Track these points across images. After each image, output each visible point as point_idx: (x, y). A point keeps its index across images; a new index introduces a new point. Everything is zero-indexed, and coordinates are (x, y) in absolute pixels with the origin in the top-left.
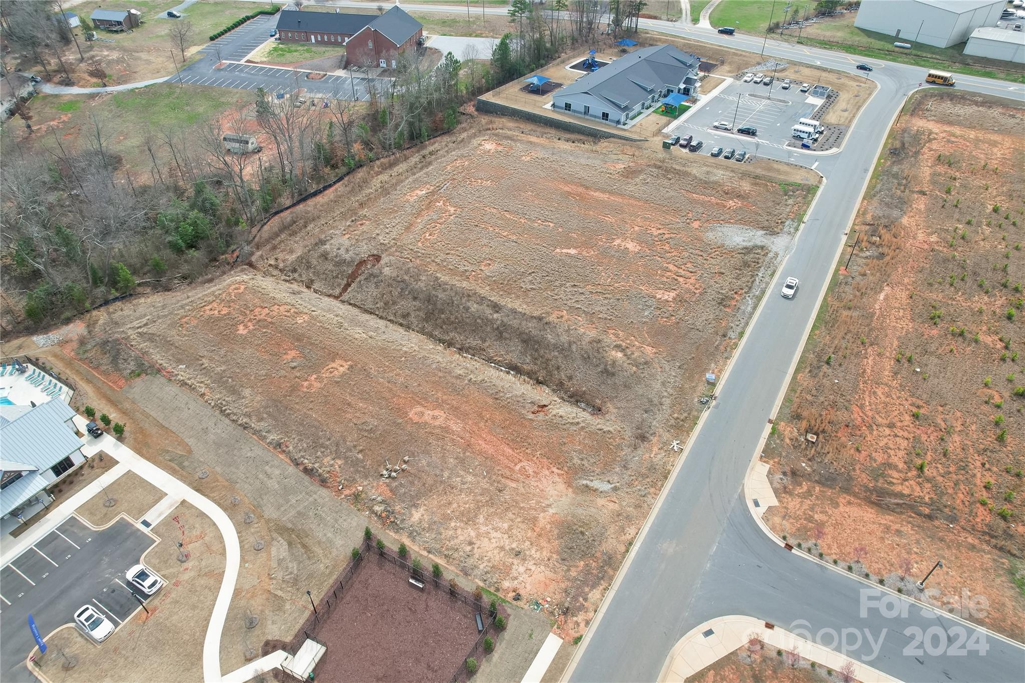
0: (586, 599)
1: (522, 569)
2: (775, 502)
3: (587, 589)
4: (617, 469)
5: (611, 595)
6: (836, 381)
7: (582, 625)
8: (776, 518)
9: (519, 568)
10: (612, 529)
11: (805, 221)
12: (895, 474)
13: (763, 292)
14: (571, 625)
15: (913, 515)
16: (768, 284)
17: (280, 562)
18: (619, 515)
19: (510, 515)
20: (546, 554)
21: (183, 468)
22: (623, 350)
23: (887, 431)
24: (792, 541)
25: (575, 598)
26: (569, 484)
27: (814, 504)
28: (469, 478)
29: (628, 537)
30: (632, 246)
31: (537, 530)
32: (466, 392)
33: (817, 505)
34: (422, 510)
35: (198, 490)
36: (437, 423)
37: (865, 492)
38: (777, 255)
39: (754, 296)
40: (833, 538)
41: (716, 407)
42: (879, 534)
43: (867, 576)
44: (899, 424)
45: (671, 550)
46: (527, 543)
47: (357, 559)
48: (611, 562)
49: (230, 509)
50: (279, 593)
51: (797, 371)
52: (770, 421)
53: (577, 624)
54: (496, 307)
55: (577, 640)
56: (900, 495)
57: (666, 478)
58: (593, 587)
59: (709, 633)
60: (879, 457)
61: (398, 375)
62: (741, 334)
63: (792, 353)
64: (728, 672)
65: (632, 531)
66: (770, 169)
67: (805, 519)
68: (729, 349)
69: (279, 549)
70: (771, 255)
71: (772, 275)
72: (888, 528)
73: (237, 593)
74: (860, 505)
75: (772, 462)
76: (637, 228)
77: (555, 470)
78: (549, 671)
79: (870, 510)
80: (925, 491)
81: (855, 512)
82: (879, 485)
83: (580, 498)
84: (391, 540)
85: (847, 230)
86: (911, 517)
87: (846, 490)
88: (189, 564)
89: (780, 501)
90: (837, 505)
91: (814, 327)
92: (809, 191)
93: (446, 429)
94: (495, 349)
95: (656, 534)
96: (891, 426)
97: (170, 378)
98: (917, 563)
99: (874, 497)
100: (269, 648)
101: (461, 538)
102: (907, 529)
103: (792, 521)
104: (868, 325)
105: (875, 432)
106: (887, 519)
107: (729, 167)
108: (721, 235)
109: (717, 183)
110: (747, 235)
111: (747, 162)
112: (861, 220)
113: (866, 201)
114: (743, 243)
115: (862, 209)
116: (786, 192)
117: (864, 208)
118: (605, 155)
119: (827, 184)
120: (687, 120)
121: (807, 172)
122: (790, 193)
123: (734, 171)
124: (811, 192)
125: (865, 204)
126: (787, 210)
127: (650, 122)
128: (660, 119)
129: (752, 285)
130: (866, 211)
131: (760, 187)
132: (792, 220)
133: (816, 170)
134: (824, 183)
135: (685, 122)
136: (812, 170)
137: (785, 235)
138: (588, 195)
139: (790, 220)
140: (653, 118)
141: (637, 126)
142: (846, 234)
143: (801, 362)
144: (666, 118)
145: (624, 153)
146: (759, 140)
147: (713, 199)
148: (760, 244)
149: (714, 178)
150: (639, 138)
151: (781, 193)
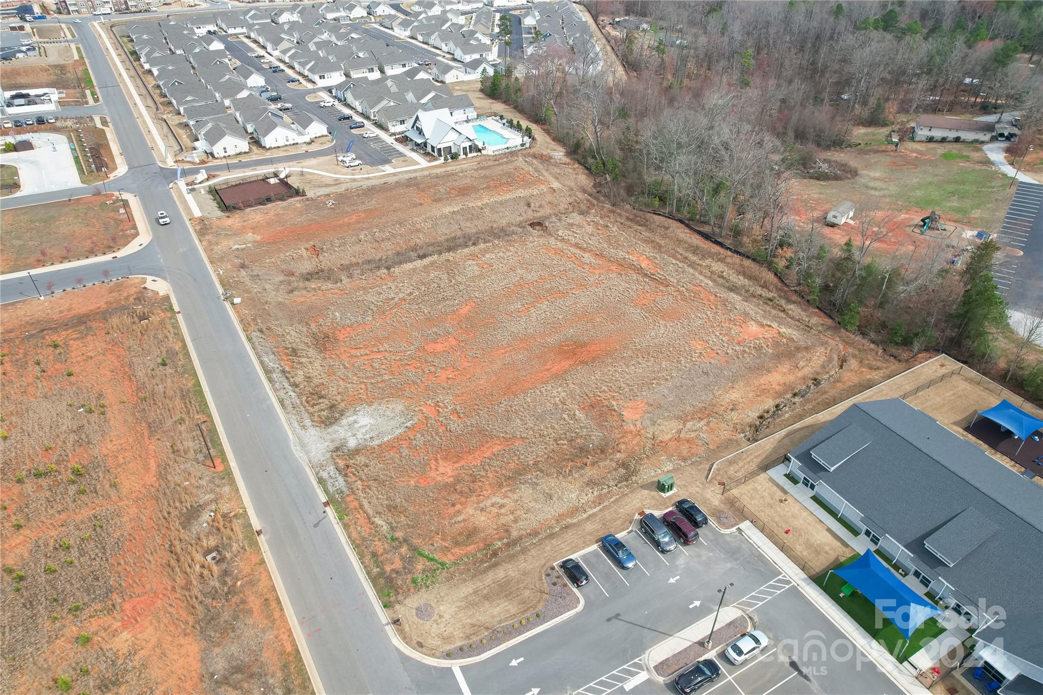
0: (200, 225)
1: (237, 220)
2: (144, 286)
3: (203, 227)
4: (239, 254)
5: (191, 231)
6: (148, 358)
8: (138, 281)
10: (214, 240)
11: (328, 509)
12: (74, 336)
13: (270, 380)
14: (197, 220)
16: (276, 390)
17: (322, 182)
18: (217, 244)
19: (264, 224)
20: (233, 226)
21: (407, 172)
23: (90, 354)
24: (123, 279)
25: (204, 224)
26: (255, 241)
27: (120, 296)
28: (299, 220)
29: (204, 242)
31: (247, 228)
33: (118, 297)
34: (300, 207)
35: (388, 174)
37: (91, 318)
38: (304, 427)
39: (274, 371)
41: (219, 298)
42: (73, 305)
44: (81, 363)
45: (180, 250)
46: (245, 224)
48: (202, 235)
49: (366, 178)
50: (308, 180)
51: (184, 347)
52: (178, 313)
53: (195, 221)
54: (423, 257)
55: (190, 220)
56: (66, 329)
57: (210, 261)
58: (201, 228)
60: (89, 338)
62: (250, 339)
63: (199, 355)
65: (205, 244)
66: (500, 592)
67: (120, 290)
68: (247, 325)
69: (328, 182)
70: (308, 422)
71: (282, 402)
72: (69, 311)
73: (320, 175)
74: (92, 311)
75: (160, 297)
77: (269, 241)
79: (84, 312)
80: (49, 340)
81: (92, 307)
82: (83, 326)
83: (243, 241)
84: (296, 199)
85: (262, 540)
86: (55, 324)
87: (103, 312)
88: (349, 171)
89: (141, 288)
90: (107, 303)
91: (198, 384)
96: (88, 358)
98: (48, 306)
99: (83, 319)
100: (288, 177)
101: (272, 212)
102: (56, 316)
103: (128, 285)
105: (99, 349)
106: (70, 314)
107: (552, 536)
108: (388, 413)
109: (508, 485)
110: (364, 430)
111: (549, 571)
112: (263, 584)
113: (289, 649)
114: (351, 419)
115: (277, 615)
116: (414, 549)
117: (278, 622)
118: (684, 418)
119: (383, 630)
120: (809, 604)
121: (447, 639)
122: (404, 550)
123: (535, 533)
124: (382, 581)
125: (284, 637)
126: (365, 503)
127: (798, 523)
128: (817, 550)
129: (287, 378)
130: (269, 616)
131: (460, 534)
132: (342, 492)
133: (445, 663)
134: (390, 630)
135: (795, 592)
136: (449, 655)
137: (322, 458)
138: (568, 358)
139: (345, 489)
140: (822, 537)
141: (779, 494)
142: (259, 533)
143: (187, 355)
144: (819, 564)
145: (678, 439)
146: (643, 677)
147: (474, 460)
148: (335, 427)
149: (525, 492)
150: (718, 470)
151: (416, 540)
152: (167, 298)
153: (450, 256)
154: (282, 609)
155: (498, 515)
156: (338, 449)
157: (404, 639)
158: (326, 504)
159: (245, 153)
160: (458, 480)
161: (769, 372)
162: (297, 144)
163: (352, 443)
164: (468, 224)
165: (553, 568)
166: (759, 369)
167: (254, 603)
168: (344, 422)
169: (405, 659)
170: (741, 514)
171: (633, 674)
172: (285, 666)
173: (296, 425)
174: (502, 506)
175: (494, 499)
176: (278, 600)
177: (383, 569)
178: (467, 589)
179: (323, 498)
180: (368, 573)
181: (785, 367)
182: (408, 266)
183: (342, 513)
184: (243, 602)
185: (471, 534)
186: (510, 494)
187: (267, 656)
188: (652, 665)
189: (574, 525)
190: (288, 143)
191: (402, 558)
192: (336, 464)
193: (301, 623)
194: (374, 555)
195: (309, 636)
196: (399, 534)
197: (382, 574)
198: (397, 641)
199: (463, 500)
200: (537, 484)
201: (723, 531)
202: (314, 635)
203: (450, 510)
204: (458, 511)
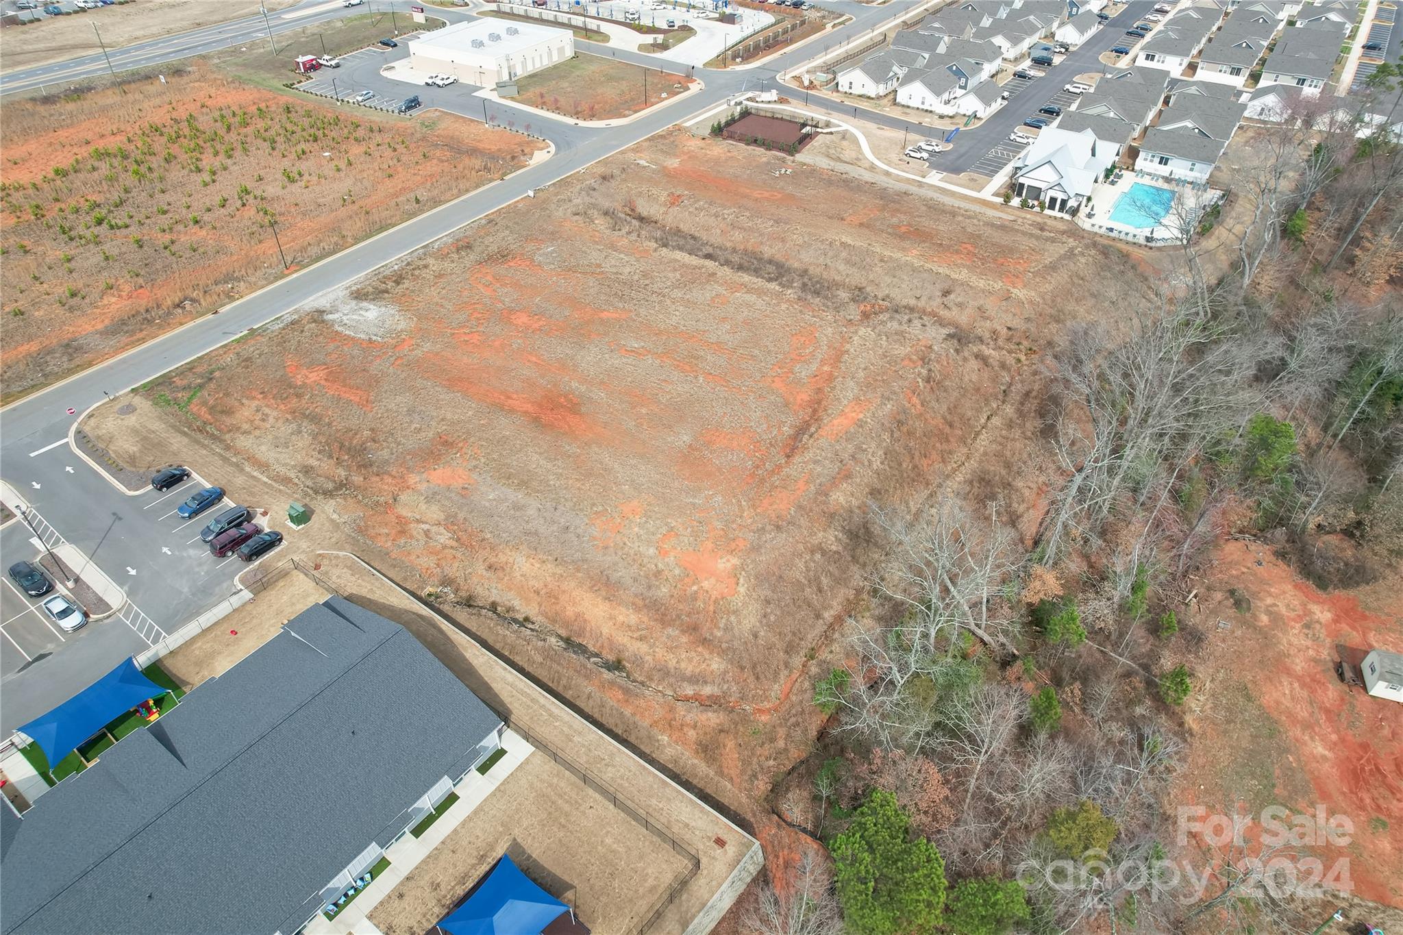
11: (245, 332)
38: (348, 288)
39: (428, 248)
52: (503, 179)
57: (600, 161)
66: (153, 444)
68: (496, 213)
70: (356, 287)
75: (522, 164)
85: (208, 317)
108: (389, 323)
109: (294, 417)
110: (355, 317)
113: (95, 362)
114: (372, 307)
115: (128, 347)
116: (201, 386)
117: (120, 350)
118: (449, 522)
122: (199, 382)
123: (228, 448)
124: (160, 380)
125: (105, 357)
128: (202, 663)
130: (126, 344)
131: (223, 406)
132: (265, 331)
133: (71, 433)
135: (140, 649)
136: (79, 432)
144: (179, 668)
145: (403, 523)
147: (333, 390)
148: (354, 303)
150: (337, 557)
151: (212, 385)
154: (134, 347)
155: (251, 421)
156: (321, 312)
157: (98, 407)
158: (250, 329)
159: (869, 98)
160: (300, 388)
161: (607, 599)
162: (931, 112)
163: (332, 316)
164: (842, 267)
165: (178, 467)
166: (606, 586)
167: (139, 334)
168: (365, 304)
172: (79, 365)
173: (351, 284)
174: (262, 420)
175: (273, 414)
177: (173, 376)
178: (157, 425)
180: (169, 371)
181: (631, 617)
182: (679, 255)
184: (141, 330)
185: (224, 412)
186: (280, 420)
187: (89, 356)
189: (240, 469)
190: (921, 107)
191: (188, 383)
192: (302, 317)
194: (190, 368)
195: (109, 366)
196: (217, 374)
197: (169, 378)
199: (269, 396)
200: (298, 433)
201: (236, 579)
203: (254, 393)
204: (254, 398)
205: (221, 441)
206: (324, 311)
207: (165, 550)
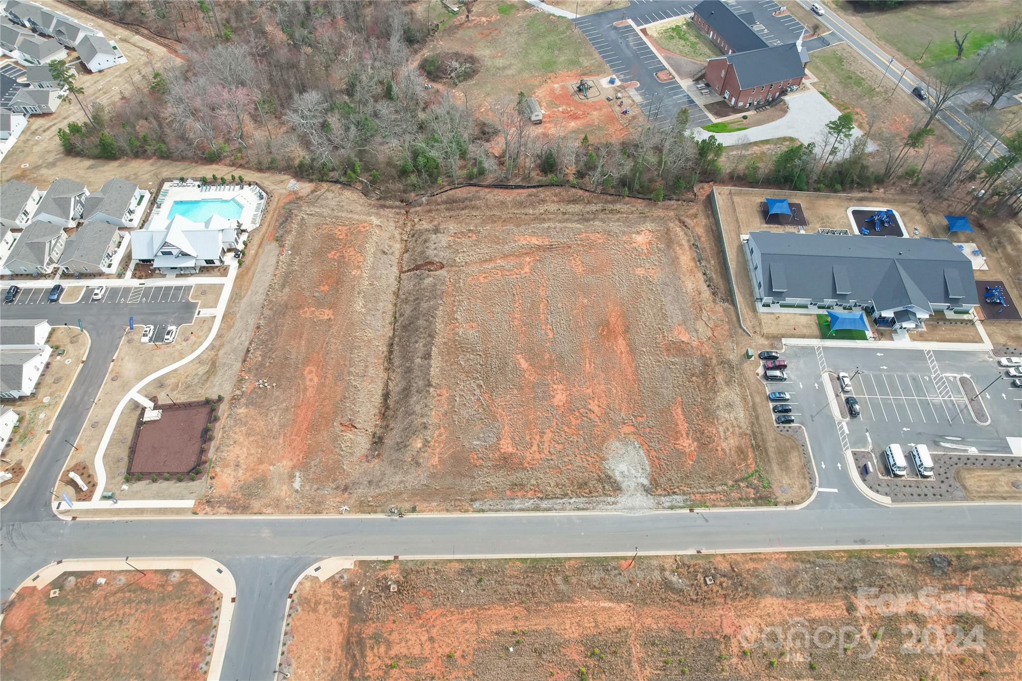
0: (219, 507)
1: (229, 472)
2: (323, 579)
3: (225, 505)
4: (315, 486)
5: (226, 517)
6: (462, 591)
7: (204, 512)
8: (309, 583)
9: (229, 470)
10: (266, 501)
11: (695, 511)
12: (382, 649)
13: (548, 509)
14: (202, 507)
15: (349, 667)
16: (563, 509)
17: (197, 374)
18: (278, 500)
19: (260, 451)
20: (242, 478)
21: (234, 302)
22: (424, 445)
23: (424, 638)
24: (295, 597)
25: (218, 502)
26: (294, 467)
27: (330, 603)
28: (276, 420)
29: (264, 510)
30: (560, 398)
31: (256, 467)
32: (339, 383)
33: (331, 605)
34: (246, 410)
35: (223, 317)
36: (308, 383)
37: (356, 633)
38: (614, 503)
39: (538, 504)
40: (307, 620)
41: (393, 520)
42: (321, 647)
43: (284, 644)
44: (436, 645)
45: (264, 535)
46: (246, 467)
47: (207, 402)
48: (245, 509)
49: (219, 336)
50: (180, 385)
51: (461, 561)
52: (396, 557)
53: (204, 509)
54: (427, 356)
55: (195, 513)
56: (363, 656)
57: (316, 513)
58: (227, 507)
59: (220, 571)
60: (395, 637)
61: (335, 344)
62: (482, 511)
63: (481, 552)
64: (200, 587)
65: (270, 510)
66: (783, 454)
67: (316, 601)
68: (458, 508)
69: (202, 370)
70: (609, 499)
71: (579, 509)
72: (329, 651)
73: (176, 370)
74: (342, 631)
75: (357, 568)
76: (589, 391)
77: (301, 455)
78: (175, 508)
79: (341, 638)
80: (375, 672)
81: (335, 630)
82: (367, 641)
83: (285, 477)
84: (223, 408)
85: (706, 551)
86: (347, 665)
87: (352, 621)
88: (184, 344)
89: (325, 582)
90: (335, 616)
91: (524, 560)
92: (764, 499)
93: (305, 390)
94: (396, 376)
95: (272, 524)
96: (431, 639)
97: (281, 254)
98: (306, 672)
99: (353, 639)
100: (154, 399)
101: (236, 437)
102: (333, 664)
103: (311, 593)
104: (551, 600)
105: (419, 630)
106: (337, 651)
107: (757, 418)
108: (621, 452)
109: (713, 419)
110: (633, 472)
111: (779, 429)
112: (739, 559)
113: (785, 556)
114: (617, 473)
115: (762, 556)
116: (743, 479)
117: (767, 557)
118: (698, 317)
119: (789, 511)
120: (833, 348)
121: (803, 487)
122: (742, 484)
123: (752, 424)
124: (760, 501)
125: (777, 556)
126: (702, 490)
127: (792, 322)
128: (808, 326)
129: (552, 498)
130: (762, 560)
131: (739, 456)
132: (687, 499)
133: (815, 493)
134: (790, 508)
135: (825, 348)
136: (812, 489)
137: (652, 501)
138: (616, 337)
139: (685, 497)
140: (804, 320)
141: (772, 316)
142: (699, 552)
143: (472, 561)
144: (816, 330)
145: (713, 330)
146: (844, 424)
147: (683, 427)
148: (624, 486)
149: (722, 413)
150: (747, 328)
151: (737, 477)
152: (361, 563)
153: (438, 340)
154: (760, 553)
155: (733, 433)
156: (647, 491)
157: (798, 504)
158: (691, 510)
159: (24, 420)
160: (697, 439)
161: (679, 258)
163: (646, 482)
165: (778, 427)
167: (751, 565)
168: (619, 478)
169: (807, 507)
170: (778, 338)
171: (842, 428)
172: (795, 560)
173: (609, 507)
174: (728, 430)
175: (721, 429)
176: (752, 554)
177: (752, 498)
178: (775, 467)
179: (687, 511)
180: (752, 506)
181: (678, 249)
182: (434, 371)
183: (703, 504)
184: (748, 570)
185: (740, 451)
186: (720, 422)
187: (785, 566)
188: (841, 418)
189: (754, 404)
191: (747, 487)
192: (661, 495)
193: (772, 546)
194: (740, 499)
195: (780, 545)
196: (730, 483)
197: (755, 500)
198: (797, 508)
199: (715, 444)
200: (719, 406)
201: (783, 351)
202: (780, 543)
203: (720, 453)
204: (722, 449)
205: (752, 431)
206: (646, 491)
207: (801, 386)
